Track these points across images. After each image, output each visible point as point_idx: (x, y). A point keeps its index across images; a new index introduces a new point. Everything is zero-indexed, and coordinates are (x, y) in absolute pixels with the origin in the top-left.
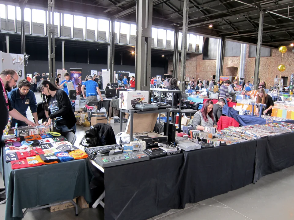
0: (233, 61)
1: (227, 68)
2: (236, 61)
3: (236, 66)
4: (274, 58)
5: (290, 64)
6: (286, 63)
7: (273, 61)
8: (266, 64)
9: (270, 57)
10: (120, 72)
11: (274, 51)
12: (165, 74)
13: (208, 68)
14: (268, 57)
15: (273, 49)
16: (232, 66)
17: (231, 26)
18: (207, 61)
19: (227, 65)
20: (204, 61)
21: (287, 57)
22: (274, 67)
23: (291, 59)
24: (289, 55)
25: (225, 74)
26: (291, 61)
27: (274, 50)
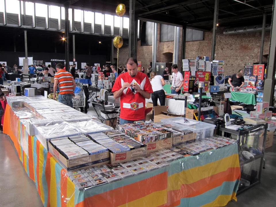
0: (168, 46)
1: (164, 54)
2: (171, 46)
3: (171, 52)
4: (207, 41)
5: (223, 48)
6: (219, 47)
7: (206, 45)
8: (199, 49)
9: (203, 41)
10: (54, 60)
11: (207, 34)
12: (107, 62)
13: (146, 54)
14: (201, 41)
15: (205, 32)
16: (167, 52)
17: (190, 13)
18: (145, 47)
19: (163, 51)
20: (142, 47)
21: (219, 41)
22: (207, 52)
23: (223, 42)
24: (221, 38)
25: (162, 61)
26: (223, 44)
27: (207, 32)
